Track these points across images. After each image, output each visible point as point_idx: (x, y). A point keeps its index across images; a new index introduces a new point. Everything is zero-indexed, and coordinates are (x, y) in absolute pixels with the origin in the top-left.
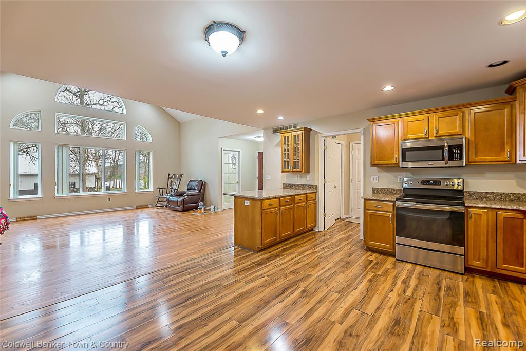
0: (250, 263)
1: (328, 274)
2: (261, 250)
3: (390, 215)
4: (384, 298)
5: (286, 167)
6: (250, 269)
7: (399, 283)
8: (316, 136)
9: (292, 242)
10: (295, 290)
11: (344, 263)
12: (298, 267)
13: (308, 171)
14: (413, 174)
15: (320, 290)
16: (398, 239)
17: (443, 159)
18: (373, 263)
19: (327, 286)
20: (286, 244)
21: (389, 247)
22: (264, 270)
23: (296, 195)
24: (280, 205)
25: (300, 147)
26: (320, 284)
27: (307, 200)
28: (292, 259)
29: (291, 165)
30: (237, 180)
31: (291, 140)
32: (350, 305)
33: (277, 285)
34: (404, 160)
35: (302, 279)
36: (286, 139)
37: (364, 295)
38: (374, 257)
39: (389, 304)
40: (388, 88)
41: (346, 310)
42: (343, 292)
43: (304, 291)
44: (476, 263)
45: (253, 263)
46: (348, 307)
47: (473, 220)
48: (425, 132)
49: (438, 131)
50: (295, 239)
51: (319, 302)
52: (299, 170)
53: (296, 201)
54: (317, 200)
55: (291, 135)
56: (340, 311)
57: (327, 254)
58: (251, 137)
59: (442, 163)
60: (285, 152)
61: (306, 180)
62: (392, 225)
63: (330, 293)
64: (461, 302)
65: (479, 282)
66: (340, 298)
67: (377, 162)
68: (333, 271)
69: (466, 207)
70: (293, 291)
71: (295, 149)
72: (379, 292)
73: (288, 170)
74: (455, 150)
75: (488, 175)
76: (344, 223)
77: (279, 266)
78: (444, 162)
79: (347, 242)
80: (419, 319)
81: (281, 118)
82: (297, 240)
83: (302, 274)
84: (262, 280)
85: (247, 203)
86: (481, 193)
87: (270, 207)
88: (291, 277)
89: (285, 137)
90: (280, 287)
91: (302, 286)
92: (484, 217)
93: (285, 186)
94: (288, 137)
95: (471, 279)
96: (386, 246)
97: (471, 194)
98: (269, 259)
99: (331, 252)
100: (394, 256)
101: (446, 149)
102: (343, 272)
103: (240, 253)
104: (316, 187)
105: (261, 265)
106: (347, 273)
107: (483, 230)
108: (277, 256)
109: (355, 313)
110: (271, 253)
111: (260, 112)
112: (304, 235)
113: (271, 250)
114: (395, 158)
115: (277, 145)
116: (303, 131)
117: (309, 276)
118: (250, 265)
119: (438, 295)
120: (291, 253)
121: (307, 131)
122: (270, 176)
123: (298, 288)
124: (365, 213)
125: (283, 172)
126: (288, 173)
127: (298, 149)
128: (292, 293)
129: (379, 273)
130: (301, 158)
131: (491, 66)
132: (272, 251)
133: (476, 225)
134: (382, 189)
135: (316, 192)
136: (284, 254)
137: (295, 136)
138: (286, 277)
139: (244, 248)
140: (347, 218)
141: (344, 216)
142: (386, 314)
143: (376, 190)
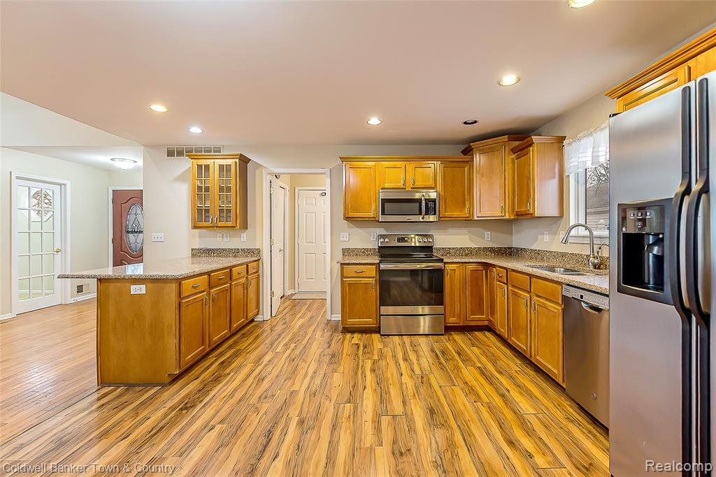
0: (163, 411)
1: (318, 381)
2: (175, 379)
3: (372, 281)
4: (401, 387)
5: (201, 218)
6: (173, 423)
7: (401, 362)
8: (257, 171)
9: (231, 347)
10: (287, 426)
11: (328, 357)
12: (267, 386)
13: (245, 226)
14: (387, 230)
15: (323, 410)
16: (384, 310)
17: (420, 214)
18: (361, 348)
19: (329, 398)
20: (221, 354)
21: (372, 322)
22: (204, 414)
23: (234, 266)
24: (210, 287)
25: (232, 185)
26: (317, 399)
27: (247, 273)
28: (248, 376)
29: (214, 214)
30: (58, 246)
31: (215, 173)
32: (373, 414)
33: (249, 431)
34: (383, 213)
35: (286, 403)
36: (203, 170)
37: (379, 391)
38: (357, 338)
39: (410, 392)
40: (374, 121)
41: (373, 422)
42: (353, 397)
43: (301, 422)
44: (452, 320)
45: (173, 409)
46: (373, 418)
47: (449, 276)
48: (402, 182)
49: (414, 182)
50: (231, 341)
51: (334, 427)
52: (229, 224)
53: (235, 275)
54: (260, 272)
55: (215, 164)
56: (368, 428)
57: (297, 352)
58: (103, 159)
59: (420, 218)
60: (201, 192)
61: (241, 241)
62: (374, 293)
63: (338, 407)
64: (461, 364)
65: (458, 337)
66: (355, 408)
67: (351, 215)
68: (322, 373)
69: (445, 263)
70: (283, 429)
71: (221, 189)
72: (391, 382)
73: (208, 224)
74: (431, 204)
75: (450, 231)
76: (293, 303)
77: (232, 395)
78: (421, 217)
79: (313, 327)
80: (445, 397)
81: (196, 130)
82: (235, 343)
83: (281, 396)
84: (214, 433)
85: (138, 289)
86: (445, 248)
87: (195, 291)
88: (265, 407)
89: (200, 167)
90: (258, 433)
91: (294, 413)
92: (457, 272)
93: (197, 253)
94: (207, 167)
95: (451, 338)
96: (369, 321)
97: (439, 249)
98: (204, 389)
99: (302, 347)
100: (379, 332)
101: (423, 204)
102: (335, 371)
103: (123, 399)
104: (258, 251)
105: (193, 406)
106: (341, 368)
107: (457, 285)
108: (216, 379)
109: (385, 421)
110: (200, 379)
111: (159, 108)
112: (243, 332)
113: (198, 373)
114: (373, 210)
115: (180, 179)
116: (237, 160)
117: (293, 393)
118: (166, 415)
119: (441, 363)
120: (240, 367)
121: (244, 161)
122: (160, 235)
123: (289, 420)
124: (342, 282)
125: (195, 227)
126: (204, 230)
127: (229, 189)
128: (284, 433)
129: (376, 357)
130: (234, 204)
131: (465, 123)
132: (202, 373)
133: (452, 281)
134: (354, 250)
135: (258, 260)
136: (227, 371)
137: (221, 167)
138: (257, 410)
139: (130, 386)
140: (292, 295)
141: (288, 293)
142: (416, 406)
143: (346, 252)
